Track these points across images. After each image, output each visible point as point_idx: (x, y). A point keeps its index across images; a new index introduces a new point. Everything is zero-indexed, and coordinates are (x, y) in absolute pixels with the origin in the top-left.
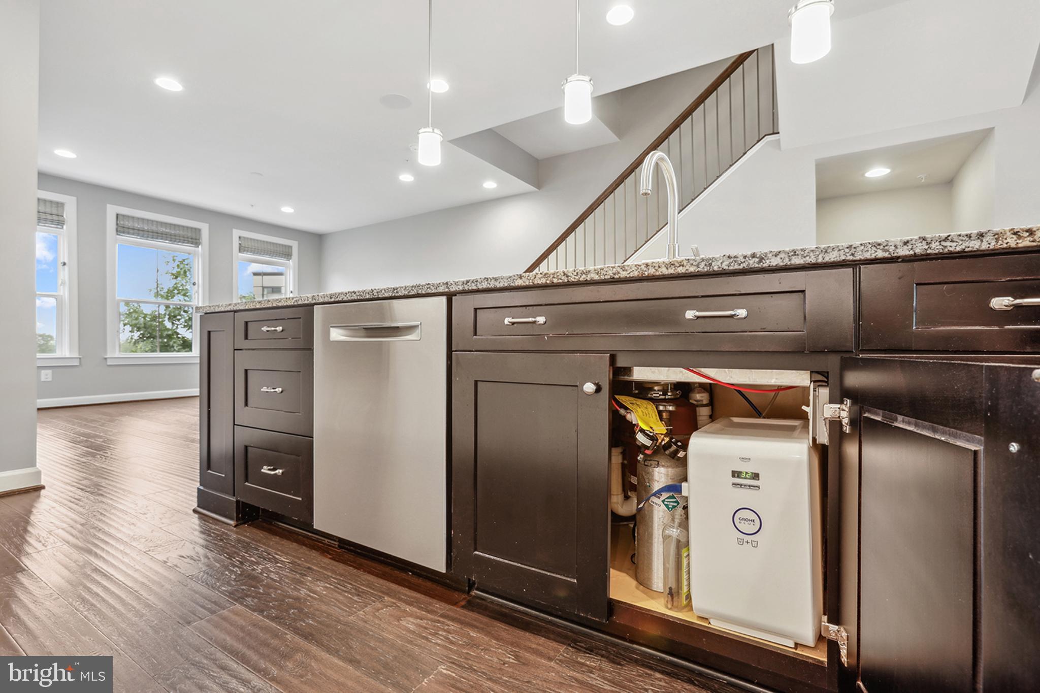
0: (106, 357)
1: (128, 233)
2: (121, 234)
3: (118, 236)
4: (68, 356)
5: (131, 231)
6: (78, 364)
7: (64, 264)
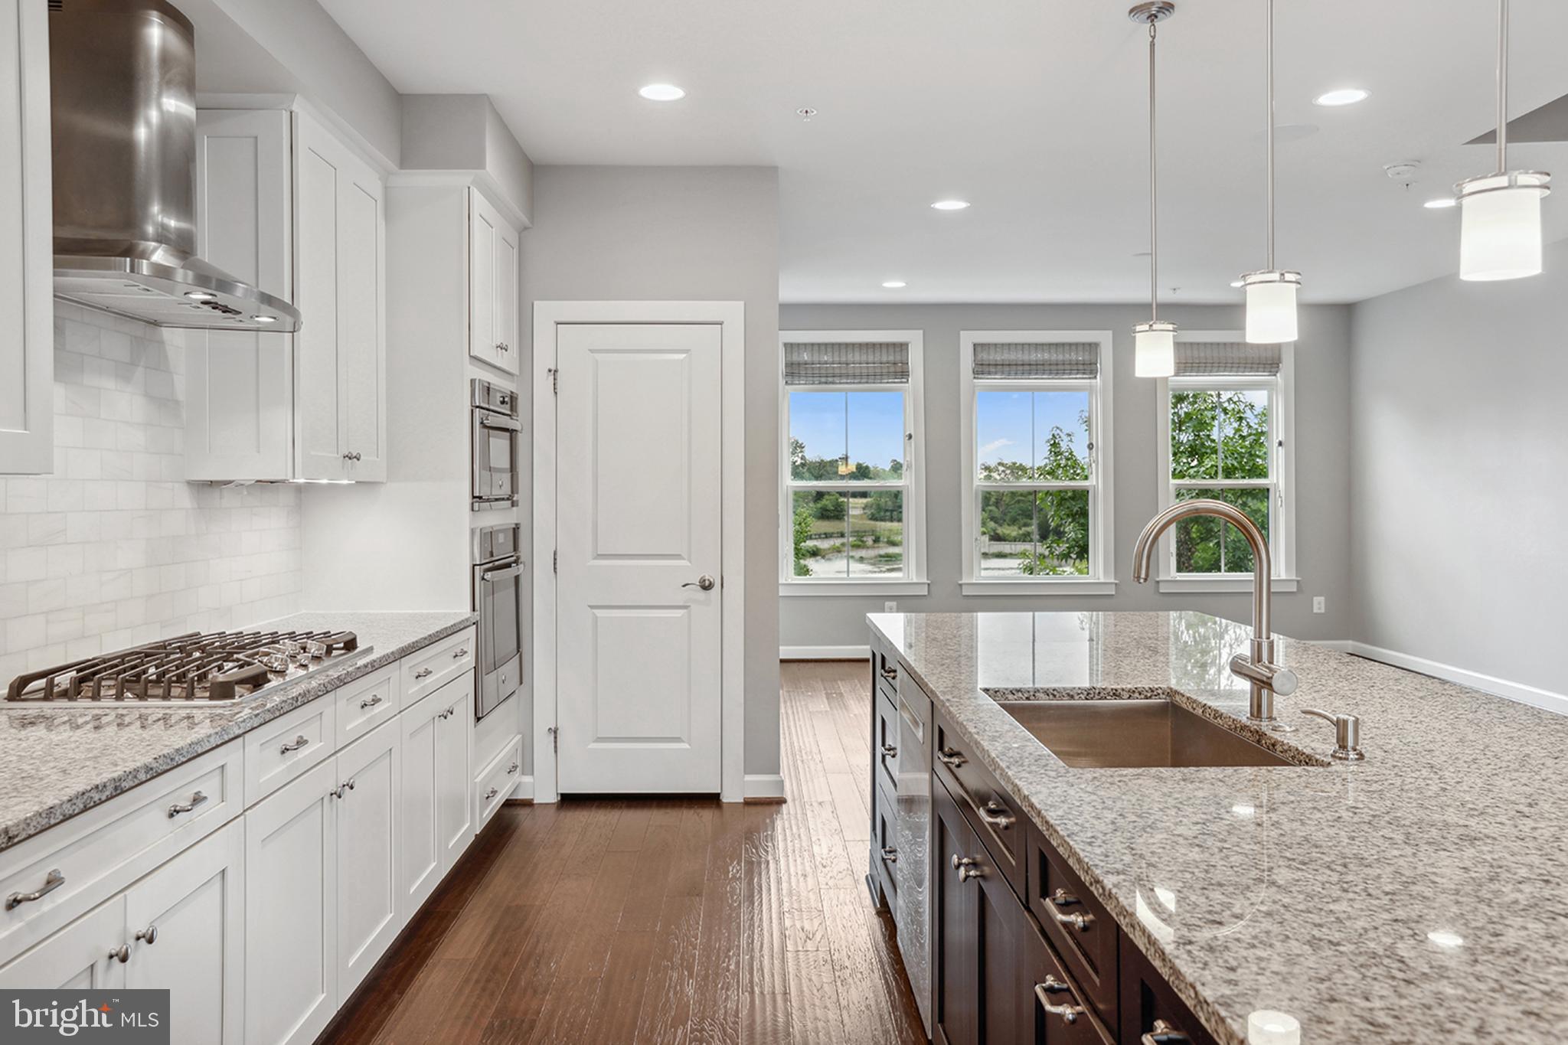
1: (989, 373)
2: (980, 376)
3: (975, 381)
4: (915, 581)
5: (992, 369)
6: (926, 592)
7: (910, 437)
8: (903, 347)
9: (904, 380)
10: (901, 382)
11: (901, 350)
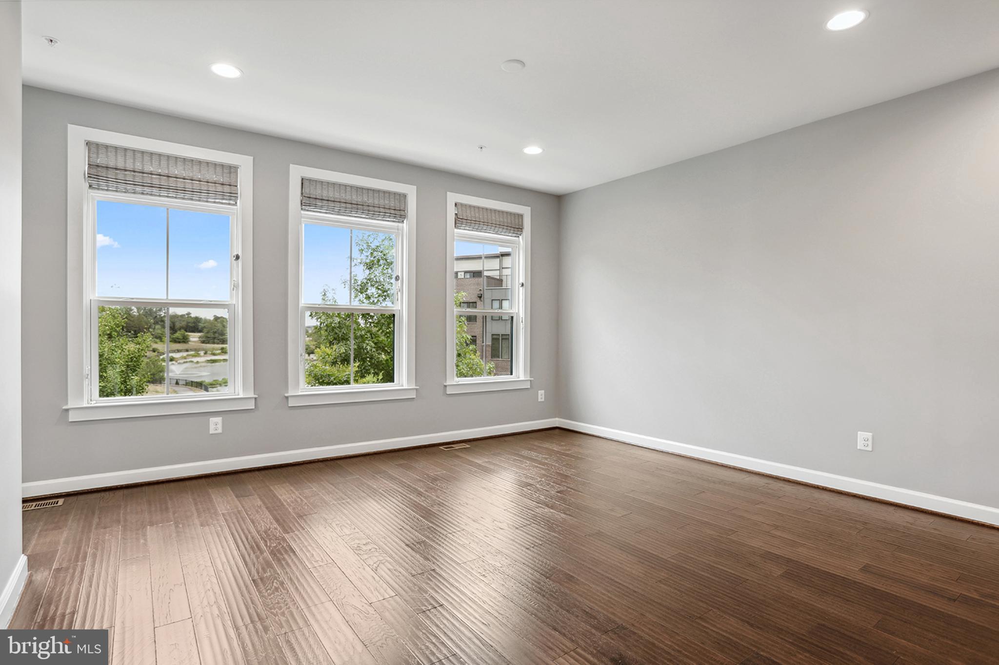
0: (286, 395)
1: (316, 206)
2: (307, 208)
3: (302, 212)
4: (241, 396)
5: (319, 203)
6: (254, 407)
7: (237, 257)
8: (232, 170)
9: (231, 202)
10: (229, 204)
11: (230, 173)
